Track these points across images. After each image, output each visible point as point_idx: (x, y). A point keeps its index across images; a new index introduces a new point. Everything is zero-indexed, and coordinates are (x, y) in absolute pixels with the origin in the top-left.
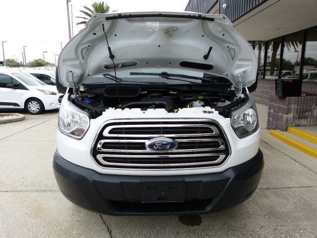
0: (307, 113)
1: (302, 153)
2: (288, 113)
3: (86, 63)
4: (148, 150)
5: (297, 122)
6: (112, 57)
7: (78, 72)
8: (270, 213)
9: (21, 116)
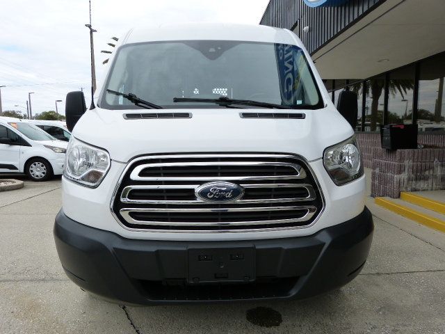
0: (427, 173)
1: (424, 226)
2: (400, 172)
5: (413, 184)
8: (384, 307)
9: (19, 182)
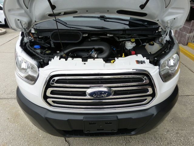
2: (190, 32)
3: (30, 11)
4: (88, 97)
6: (53, 7)
7: (25, 20)
8: (174, 118)
